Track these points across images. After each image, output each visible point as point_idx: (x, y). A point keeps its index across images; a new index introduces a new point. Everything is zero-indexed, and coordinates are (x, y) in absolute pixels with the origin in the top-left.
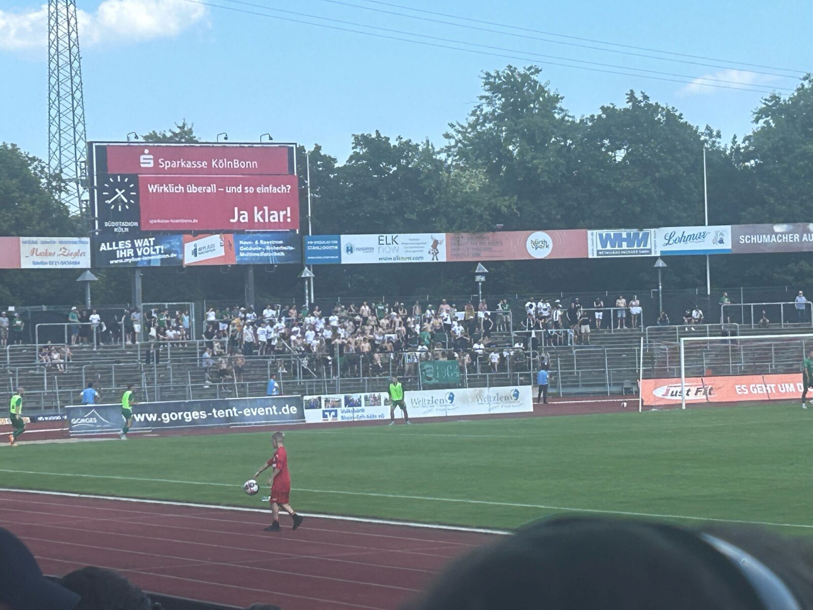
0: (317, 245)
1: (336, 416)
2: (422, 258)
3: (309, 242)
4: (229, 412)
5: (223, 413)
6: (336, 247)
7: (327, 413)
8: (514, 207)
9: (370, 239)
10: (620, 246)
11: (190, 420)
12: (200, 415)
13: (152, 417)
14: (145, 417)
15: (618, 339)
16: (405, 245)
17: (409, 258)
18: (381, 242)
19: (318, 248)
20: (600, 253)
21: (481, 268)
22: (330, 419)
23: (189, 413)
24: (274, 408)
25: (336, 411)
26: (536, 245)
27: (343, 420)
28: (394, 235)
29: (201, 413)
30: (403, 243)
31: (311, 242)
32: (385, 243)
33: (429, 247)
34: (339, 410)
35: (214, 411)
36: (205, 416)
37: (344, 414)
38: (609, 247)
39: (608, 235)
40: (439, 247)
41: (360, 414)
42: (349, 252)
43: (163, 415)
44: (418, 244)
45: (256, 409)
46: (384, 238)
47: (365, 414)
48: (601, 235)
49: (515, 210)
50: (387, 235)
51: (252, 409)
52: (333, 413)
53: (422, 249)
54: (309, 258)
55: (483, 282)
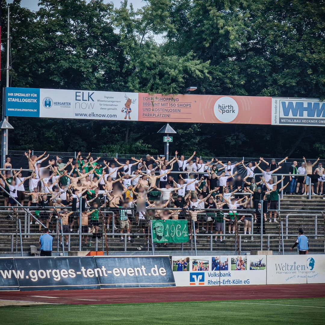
0: (17, 97)
1: (203, 280)
2: (115, 116)
3: (9, 94)
4: (98, 272)
5: (93, 272)
6: (35, 101)
7: (194, 277)
8: (206, 71)
9: (68, 95)
10: (301, 115)
11: (59, 279)
12: (69, 274)
13: (20, 275)
14: (12, 274)
15: (318, 205)
16: (100, 102)
17: (104, 116)
18: (78, 98)
19: (17, 100)
20: (282, 121)
21: (169, 129)
22: (197, 283)
23: (58, 271)
24: (143, 268)
25: (203, 274)
26: (223, 109)
27: (209, 285)
28: (91, 92)
29: (70, 271)
30: (98, 101)
31: (12, 94)
32: (82, 100)
33: (122, 105)
34: (206, 273)
35: (83, 269)
36: (75, 275)
37: (211, 278)
38: (291, 116)
39: (291, 104)
40: (131, 106)
41: (226, 278)
42: (48, 106)
43: (31, 272)
44: (113, 102)
45: (125, 269)
46: (81, 94)
47: (231, 279)
48: (284, 104)
49: (206, 74)
50: (84, 91)
51: (121, 269)
52: (200, 277)
53: (116, 107)
54: (9, 109)
55: (170, 143)
